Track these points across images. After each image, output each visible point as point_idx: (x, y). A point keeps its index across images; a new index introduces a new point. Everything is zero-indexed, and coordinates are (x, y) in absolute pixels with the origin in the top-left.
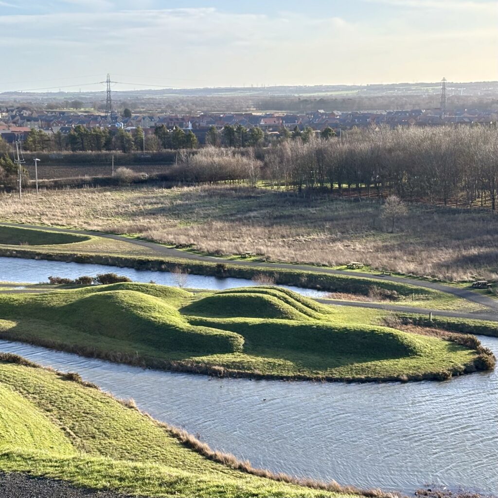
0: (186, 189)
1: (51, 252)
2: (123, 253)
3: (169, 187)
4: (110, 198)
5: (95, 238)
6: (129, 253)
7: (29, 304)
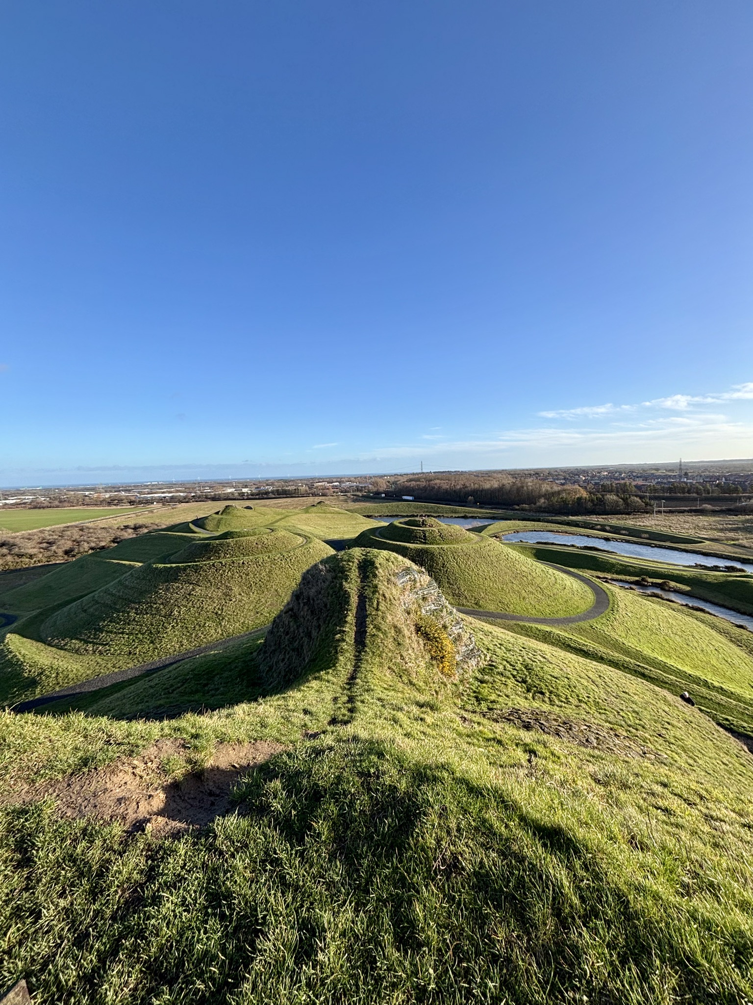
0: (747, 517)
1: (687, 548)
2: (730, 552)
3: (736, 515)
4: (703, 520)
5: (708, 542)
6: (734, 553)
7: (694, 578)
